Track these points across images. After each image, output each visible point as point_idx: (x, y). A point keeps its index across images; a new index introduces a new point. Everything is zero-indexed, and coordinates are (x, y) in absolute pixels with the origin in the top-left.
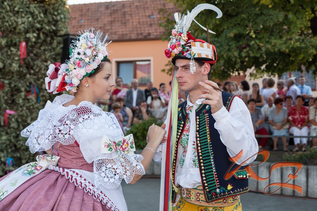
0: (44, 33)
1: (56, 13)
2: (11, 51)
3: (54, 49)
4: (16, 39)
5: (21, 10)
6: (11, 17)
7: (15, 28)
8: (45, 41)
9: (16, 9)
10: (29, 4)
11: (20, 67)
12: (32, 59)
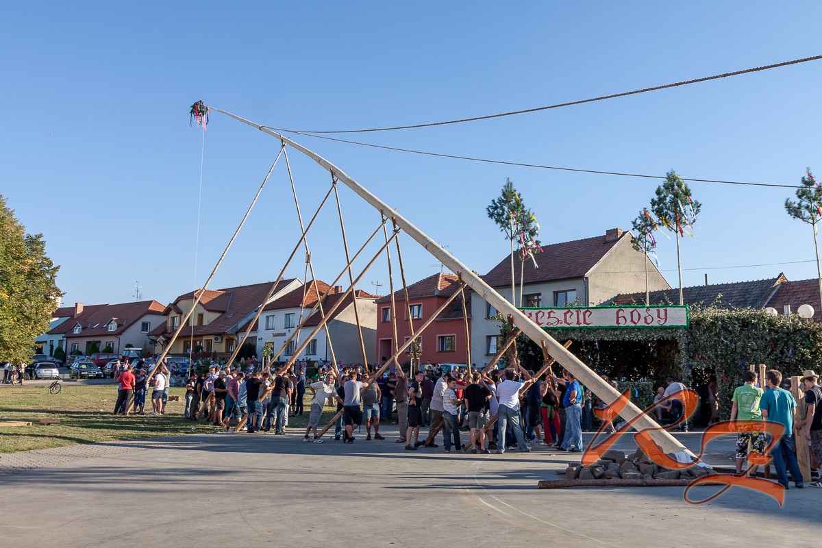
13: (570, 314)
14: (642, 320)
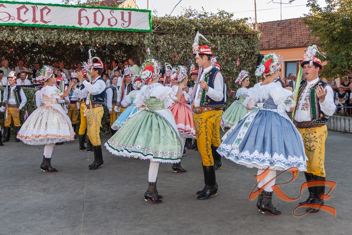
0: (248, 53)
1: (253, 43)
2: (233, 63)
3: (252, 61)
4: (235, 57)
5: (238, 43)
6: (233, 47)
7: (235, 52)
8: (248, 57)
9: (236, 43)
10: (241, 40)
11: (237, 70)
12: (242, 66)
13: (24, 10)
14: (106, 22)
